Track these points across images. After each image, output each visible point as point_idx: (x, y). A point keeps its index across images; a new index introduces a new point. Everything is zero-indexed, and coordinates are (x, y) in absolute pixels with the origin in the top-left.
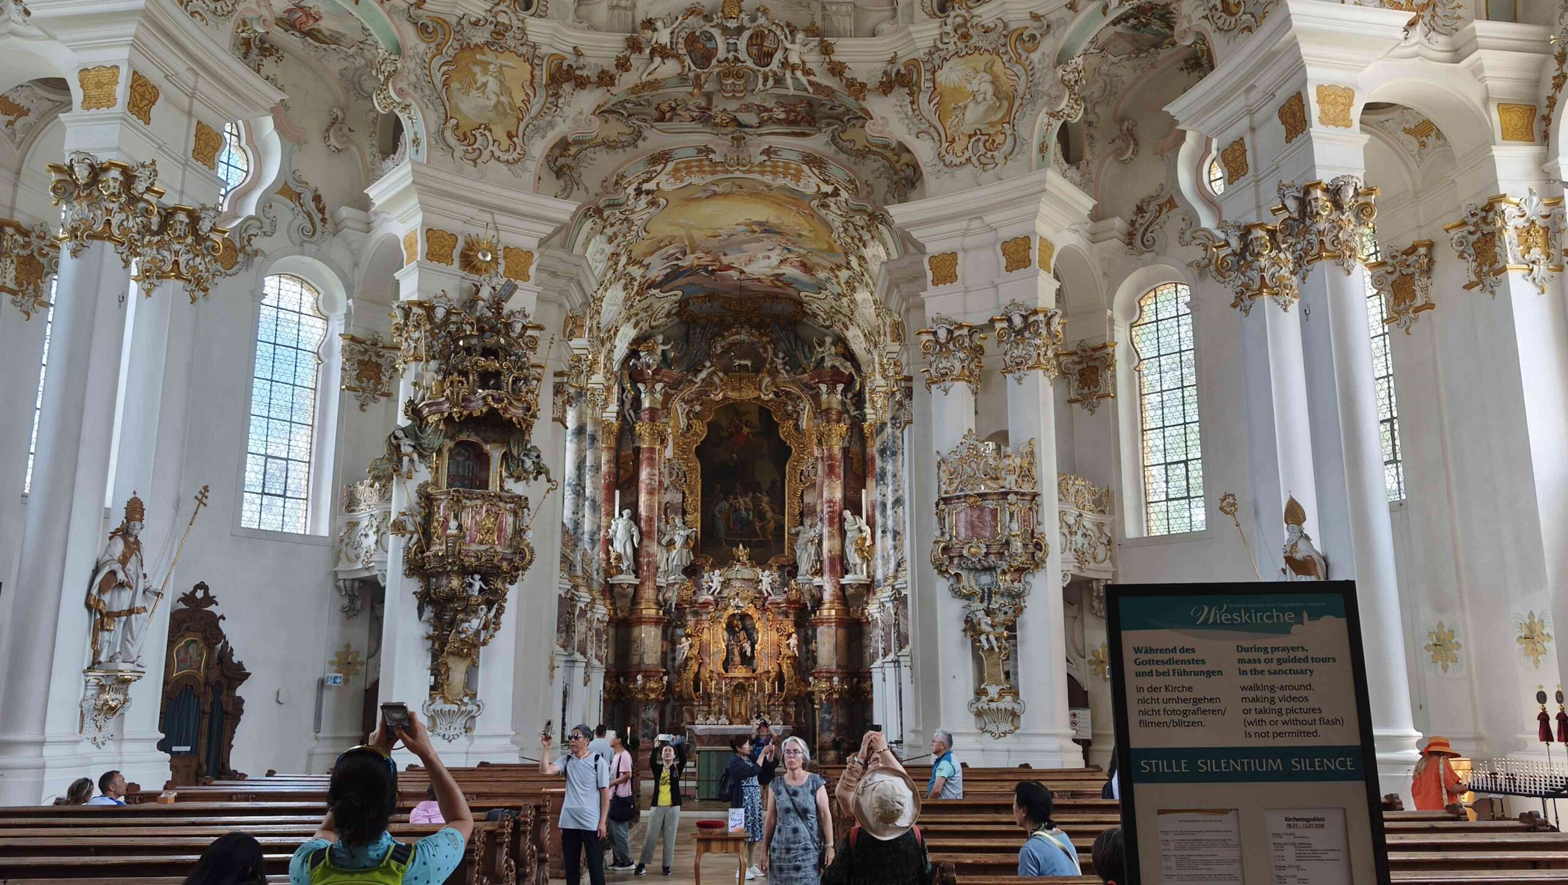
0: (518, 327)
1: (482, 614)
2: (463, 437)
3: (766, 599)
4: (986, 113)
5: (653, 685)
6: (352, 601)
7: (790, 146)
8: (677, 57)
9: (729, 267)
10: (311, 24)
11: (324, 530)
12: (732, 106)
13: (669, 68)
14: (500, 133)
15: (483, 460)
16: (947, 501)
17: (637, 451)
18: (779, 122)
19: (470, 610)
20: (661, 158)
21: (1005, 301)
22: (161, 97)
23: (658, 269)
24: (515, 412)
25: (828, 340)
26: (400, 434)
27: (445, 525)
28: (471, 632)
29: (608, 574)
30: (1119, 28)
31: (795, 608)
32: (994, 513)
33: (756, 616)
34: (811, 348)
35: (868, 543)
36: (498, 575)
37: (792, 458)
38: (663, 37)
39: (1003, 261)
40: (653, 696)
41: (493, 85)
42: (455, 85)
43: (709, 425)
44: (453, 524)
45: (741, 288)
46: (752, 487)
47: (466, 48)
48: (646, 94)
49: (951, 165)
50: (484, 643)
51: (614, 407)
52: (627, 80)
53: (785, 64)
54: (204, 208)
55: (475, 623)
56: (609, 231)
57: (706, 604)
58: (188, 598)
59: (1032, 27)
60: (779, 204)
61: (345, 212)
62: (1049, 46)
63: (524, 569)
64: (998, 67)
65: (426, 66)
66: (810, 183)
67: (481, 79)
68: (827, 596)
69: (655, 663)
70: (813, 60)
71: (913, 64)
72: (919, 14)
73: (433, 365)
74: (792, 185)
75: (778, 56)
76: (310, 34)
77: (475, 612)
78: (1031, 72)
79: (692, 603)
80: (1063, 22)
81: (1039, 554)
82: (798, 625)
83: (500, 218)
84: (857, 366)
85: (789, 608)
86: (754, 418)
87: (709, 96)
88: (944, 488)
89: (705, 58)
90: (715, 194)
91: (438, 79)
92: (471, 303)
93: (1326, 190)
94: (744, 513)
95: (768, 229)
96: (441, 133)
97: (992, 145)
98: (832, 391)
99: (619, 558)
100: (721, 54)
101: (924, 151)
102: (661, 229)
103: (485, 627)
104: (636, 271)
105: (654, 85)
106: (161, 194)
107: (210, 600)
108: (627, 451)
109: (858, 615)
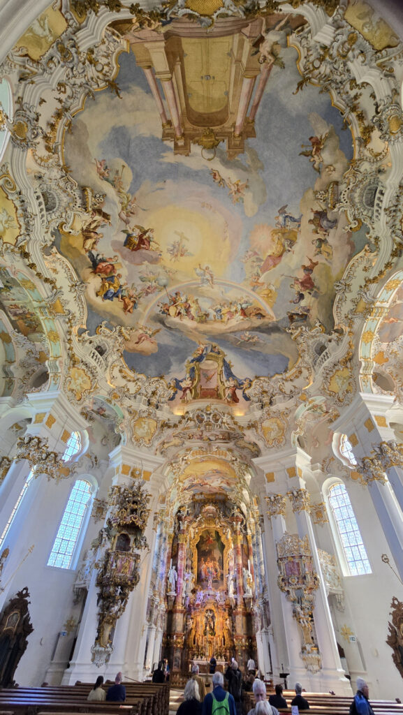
0: (145, 495)
1: (119, 604)
2: (123, 532)
3: (218, 604)
4: (277, 434)
5: (179, 640)
6: (77, 598)
7: (224, 446)
8: (194, 421)
9: (207, 484)
10: (103, 413)
11: (74, 568)
12: (208, 434)
13: (191, 424)
14: (147, 439)
15: (128, 540)
16: (281, 559)
17: (178, 544)
18: (221, 439)
19: (115, 602)
20: (189, 449)
21: (290, 487)
22: (56, 423)
23: (187, 484)
24: (139, 523)
25: (235, 507)
26: (103, 530)
27: (112, 565)
28: (114, 612)
29: (167, 591)
30: (310, 411)
31: (228, 608)
32: (298, 564)
33: (215, 611)
34: (230, 510)
35: (251, 581)
36: (127, 587)
37: (225, 549)
38: (191, 415)
39: (288, 475)
40: (179, 646)
41: (146, 427)
42: (136, 427)
43: (201, 536)
44: (114, 564)
45: (210, 491)
46: (214, 559)
47: (141, 417)
48: (185, 431)
49: (269, 448)
50: (118, 618)
51: (172, 529)
52: (181, 426)
53: (222, 422)
54: (60, 453)
55: (116, 608)
56: (174, 471)
57: (198, 605)
58: (20, 594)
59: (287, 411)
60: (220, 463)
61: (103, 461)
62: (291, 416)
63: (136, 584)
64: (279, 422)
65: (130, 421)
66: (229, 457)
67: (143, 425)
69: (180, 630)
70: (229, 421)
71: (256, 422)
72: (256, 409)
73: (118, 506)
74: (223, 457)
75: (220, 420)
76: (103, 415)
77: (117, 603)
78: (287, 422)
79: (194, 605)
80: (295, 410)
81: (316, 582)
82: (230, 615)
83: (144, 462)
84: (244, 516)
85: (226, 608)
86: (214, 534)
87: (202, 431)
88: (279, 554)
89: (201, 421)
90: (203, 461)
91: (132, 425)
92: (132, 487)
93: (387, 444)
94: (210, 569)
95: (217, 472)
96: (131, 439)
97: (279, 442)
98: (237, 524)
100: (205, 420)
101: (261, 444)
102: (188, 471)
103: (119, 610)
104: (181, 484)
105: (188, 428)
106: (48, 447)
107: (27, 595)
108: (175, 545)
109: (250, 611)
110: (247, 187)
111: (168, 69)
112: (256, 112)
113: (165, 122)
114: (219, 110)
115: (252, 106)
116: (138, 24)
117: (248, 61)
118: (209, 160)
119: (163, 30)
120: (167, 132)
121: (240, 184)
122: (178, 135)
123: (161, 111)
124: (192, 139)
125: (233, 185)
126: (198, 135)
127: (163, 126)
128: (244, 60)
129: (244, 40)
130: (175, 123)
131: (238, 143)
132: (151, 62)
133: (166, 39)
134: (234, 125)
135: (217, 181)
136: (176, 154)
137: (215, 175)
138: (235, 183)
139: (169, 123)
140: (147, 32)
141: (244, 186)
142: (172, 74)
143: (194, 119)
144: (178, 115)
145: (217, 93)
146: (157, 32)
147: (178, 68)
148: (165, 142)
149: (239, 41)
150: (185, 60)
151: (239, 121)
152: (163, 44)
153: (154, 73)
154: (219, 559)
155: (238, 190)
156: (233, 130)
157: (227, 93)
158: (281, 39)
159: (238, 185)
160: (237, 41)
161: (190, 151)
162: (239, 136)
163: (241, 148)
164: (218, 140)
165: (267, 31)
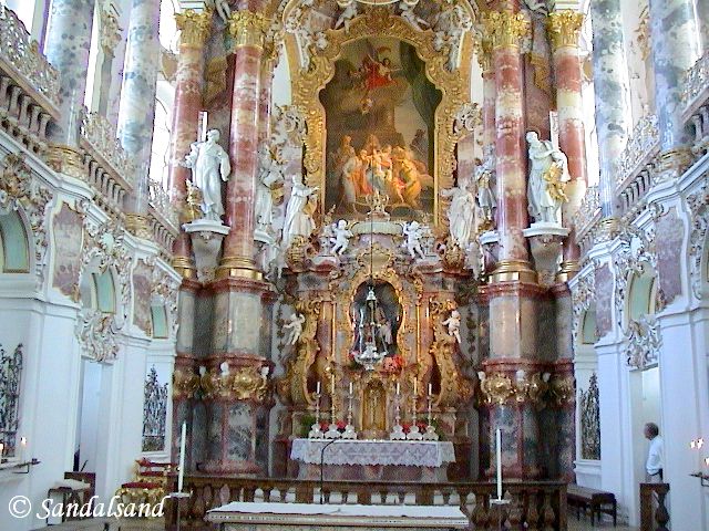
3: (412, 261)
17: (232, 60)
31: (456, 275)
37: (442, 105)
43: (337, 64)
46: (395, 140)
68: (504, 255)
69: (250, 347)
79: (306, 266)
82: (459, 300)
85: (447, 274)
99: (199, 195)
108: (220, 58)
109: (550, 282)
154: (416, 141)
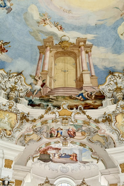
110: (38, 23)
111: (83, 75)
112: (40, 57)
113: (90, 53)
114: (59, 58)
115: (42, 59)
116: (93, 95)
117: (46, 77)
118: (65, 36)
119: (83, 91)
120: (89, 49)
121: (44, 24)
122: (83, 47)
123: (90, 57)
124: (75, 45)
125: (48, 24)
126: (71, 47)
127: (91, 51)
128: (48, 78)
129: (49, 86)
130: (83, 53)
131: (47, 44)
132: (91, 78)
133: (82, 87)
134: (51, 51)
135: (60, 26)
136: (86, 38)
137: (61, 29)
138: (47, 24)
139: (87, 52)
140: (90, 91)
141: (41, 23)
142: (82, 73)
143: (73, 54)
144: (81, 56)
145: (60, 65)
146: (85, 91)
147: (79, 75)
148: (91, 44)
149: (51, 86)
150: (75, 79)
151: (48, 53)
152: (84, 85)
153: (91, 73)
155: (44, 21)
156: (51, 49)
157: (55, 65)
158: (34, 86)
159: (45, 23)
160: (52, 86)
161: (76, 40)
162: (47, 46)
163: (45, 41)
164: (59, 45)
165: (40, 90)
